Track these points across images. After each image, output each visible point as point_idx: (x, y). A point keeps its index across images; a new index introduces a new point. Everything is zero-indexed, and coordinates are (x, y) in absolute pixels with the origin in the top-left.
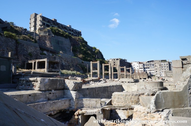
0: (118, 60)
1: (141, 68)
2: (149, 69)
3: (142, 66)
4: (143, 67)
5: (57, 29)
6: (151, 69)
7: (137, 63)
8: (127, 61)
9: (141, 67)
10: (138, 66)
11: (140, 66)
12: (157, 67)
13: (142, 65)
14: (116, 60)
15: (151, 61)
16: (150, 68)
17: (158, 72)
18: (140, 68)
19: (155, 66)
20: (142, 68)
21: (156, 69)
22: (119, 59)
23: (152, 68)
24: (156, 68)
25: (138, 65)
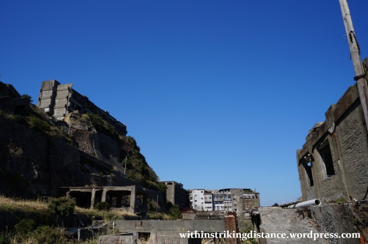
0: (171, 184)
1: (208, 203)
2: (223, 205)
3: (210, 198)
4: (211, 200)
5: (99, 119)
6: (226, 205)
7: (202, 192)
8: (183, 188)
9: (209, 200)
10: (202, 199)
11: (206, 198)
12: (237, 201)
13: (211, 196)
14: (168, 184)
15: (226, 190)
16: (225, 203)
17: (237, 210)
18: (206, 203)
19: (234, 199)
20: (210, 203)
21: (235, 205)
22: (173, 183)
23: (228, 203)
24: (235, 203)
25: (202, 195)
